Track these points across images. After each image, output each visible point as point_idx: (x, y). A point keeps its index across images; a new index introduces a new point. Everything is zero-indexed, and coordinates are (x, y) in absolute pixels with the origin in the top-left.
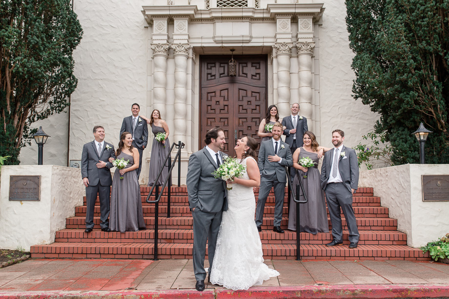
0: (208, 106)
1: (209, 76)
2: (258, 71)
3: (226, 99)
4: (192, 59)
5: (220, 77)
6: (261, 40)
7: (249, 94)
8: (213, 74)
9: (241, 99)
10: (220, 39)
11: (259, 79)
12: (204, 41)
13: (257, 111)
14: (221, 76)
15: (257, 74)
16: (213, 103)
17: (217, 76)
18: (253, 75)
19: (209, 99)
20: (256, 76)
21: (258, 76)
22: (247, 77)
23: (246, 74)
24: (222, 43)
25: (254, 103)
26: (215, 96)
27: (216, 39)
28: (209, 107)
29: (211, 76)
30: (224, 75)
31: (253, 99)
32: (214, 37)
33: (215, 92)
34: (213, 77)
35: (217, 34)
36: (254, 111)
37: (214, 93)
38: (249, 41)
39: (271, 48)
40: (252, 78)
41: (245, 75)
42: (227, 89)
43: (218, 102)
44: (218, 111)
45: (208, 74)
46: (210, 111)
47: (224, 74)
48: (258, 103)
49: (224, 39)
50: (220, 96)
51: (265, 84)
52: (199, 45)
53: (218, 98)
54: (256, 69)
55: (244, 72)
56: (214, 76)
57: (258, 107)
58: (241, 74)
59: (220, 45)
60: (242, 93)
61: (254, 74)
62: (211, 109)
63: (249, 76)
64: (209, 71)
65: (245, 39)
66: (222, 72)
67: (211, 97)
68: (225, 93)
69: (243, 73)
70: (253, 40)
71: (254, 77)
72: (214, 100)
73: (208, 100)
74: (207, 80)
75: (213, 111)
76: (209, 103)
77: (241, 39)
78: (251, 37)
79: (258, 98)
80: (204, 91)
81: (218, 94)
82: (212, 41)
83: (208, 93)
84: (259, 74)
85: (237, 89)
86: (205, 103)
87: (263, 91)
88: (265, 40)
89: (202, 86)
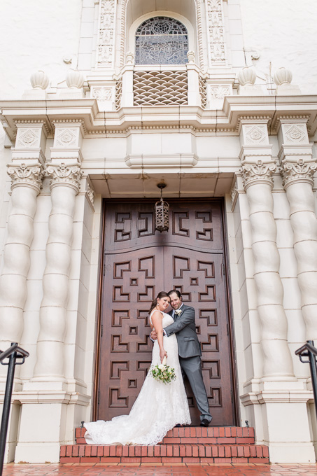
0: (116, 287)
1: (119, 234)
2: (208, 226)
3: (150, 274)
4: (87, 196)
5: (139, 236)
6: (215, 163)
7: (194, 265)
8: (126, 231)
9: (178, 274)
10: (139, 160)
11: (211, 239)
12: (108, 165)
13: (210, 297)
14: (142, 234)
15: (206, 230)
16: (125, 282)
17: (134, 234)
18: (199, 233)
19: (118, 275)
20: (204, 234)
21: (208, 234)
22: (188, 235)
23: (186, 231)
24: (143, 168)
25: (203, 282)
26: (129, 270)
27: (132, 160)
28: (118, 291)
29: (123, 235)
30: (146, 233)
31: (201, 275)
32: (128, 158)
33: (128, 263)
34: (127, 237)
35: (134, 152)
36: (203, 297)
37: (128, 265)
38: (192, 165)
39: (232, 177)
40: (198, 238)
41: (185, 233)
42: (152, 257)
43: (135, 280)
44: (134, 297)
45: (117, 231)
46: (118, 298)
47: (146, 230)
48: (211, 282)
49: (145, 160)
50: (140, 270)
51: (222, 247)
52: (101, 172)
53: (134, 273)
54: (204, 221)
55: (183, 227)
56: (128, 234)
57: (211, 290)
58: (177, 230)
59: (139, 171)
60: (181, 264)
61: (202, 231)
62: (122, 295)
63: (193, 234)
64: (120, 226)
65: (184, 160)
66: (143, 227)
67: (122, 271)
68: (147, 264)
69: (181, 230)
70: (199, 164)
71: (200, 236)
72: (127, 277)
73: (115, 277)
74: (116, 241)
75: (125, 298)
76: (118, 283)
77: (177, 160)
78: (196, 157)
79: (210, 274)
80: (110, 261)
81: (135, 265)
82: (124, 165)
83: (117, 264)
84: (210, 230)
85: (171, 258)
86: (110, 282)
87: (218, 260)
88: (222, 163)
89: (106, 252)
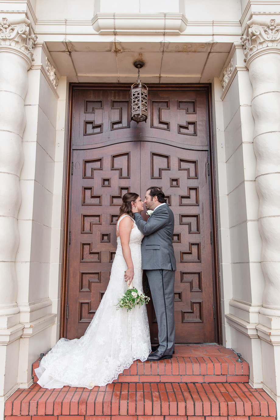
0: (86, 188)
1: (90, 126)
2: (192, 118)
3: (125, 174)
4: (43, 70)
5: (112, 129)
6: (208, 30)
7: (174, 163)
8: (97, 123)
9: (156, 174)
10: (110, 22)
11: (195, 134)
12: (70, 29)
13: (192, 200)
14: (116, 126)
15: (189, 123)
16: (96, 183)
17: (106, 126)
18: (181, 127)
19: (89, 174)
20: (187, 128)
21: (191, 127)
22: (168, 129)
23: (167, 124)
24: (115, 34)
25: (185, 183)
26: (101, 169)
27: (101, 22)
28: (88, 193)
29: (94, 128)
30: (120, 125)
31: (182, 176)
32: (96, 18)
33: (100, 160)
34: (98, 130)
35: (104, 9)
36: (185, 201)
37: (99, 163)
38: (178, 31)
39: (230, 49)
40: (179, 132)
41: (165, 126)
42: (127, 154)
43: (108, 180)
44: (106, 200)
45: (87, 123)
46: (89, 200)
47: (120, 122)
48: (193, 183)
49: (119, 22)
50: (113, 168)
51: (206, 142)
52: (60, 39)
53: (107, 173)
54: (187, 113)
55: (164, 119)
56: (100, 126)
57: (193, 193)
58: (156, 123)
59: (110, 39)
60: (160, 163)
61: (184, 124)
62: (92, 197)
63: (174, 127)
64: (90, 117)
65: (170, 23)
66: (116, 118)
67: (92, 170)
68: (121, 162)
69: (161, 123)
70: (189, 30)
71: (183, 130)
72: (98, 177)
73: (85, 177)
74: (85, 134)
75: (96, 201)
76: (88, 183)
77: (160, 23)
78: (184, 19)
79: (192, 174)
80: (78, 158)
81: (107, 163)
82: (91, 29)
83: (87, 162)
84: (193, 123)
85: (149, 156)
86: (78, 182)
87: (202, 159)
88: (218, 30)
89: (73, 147)
